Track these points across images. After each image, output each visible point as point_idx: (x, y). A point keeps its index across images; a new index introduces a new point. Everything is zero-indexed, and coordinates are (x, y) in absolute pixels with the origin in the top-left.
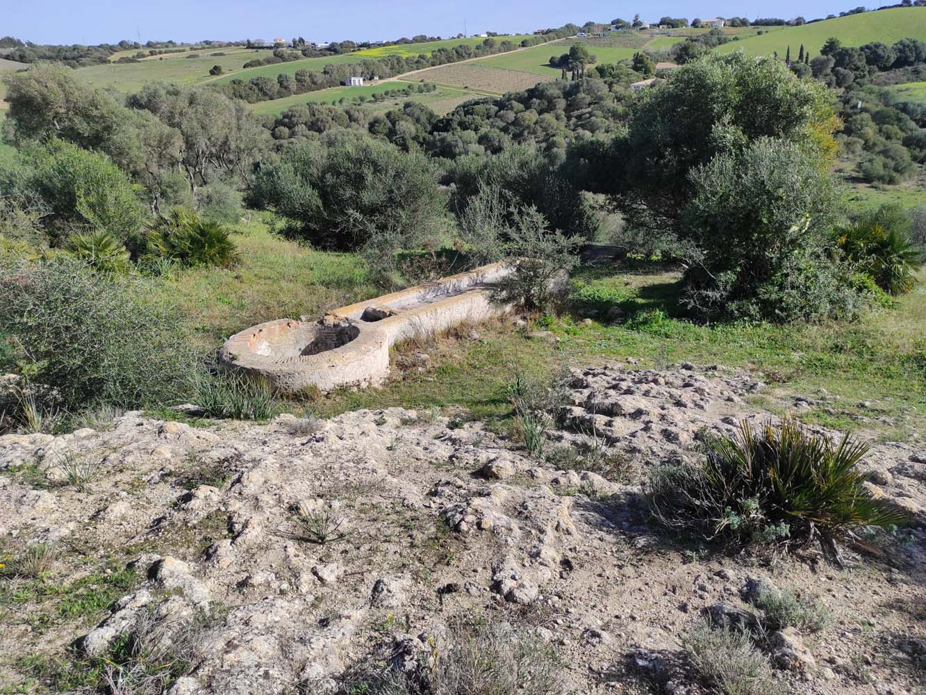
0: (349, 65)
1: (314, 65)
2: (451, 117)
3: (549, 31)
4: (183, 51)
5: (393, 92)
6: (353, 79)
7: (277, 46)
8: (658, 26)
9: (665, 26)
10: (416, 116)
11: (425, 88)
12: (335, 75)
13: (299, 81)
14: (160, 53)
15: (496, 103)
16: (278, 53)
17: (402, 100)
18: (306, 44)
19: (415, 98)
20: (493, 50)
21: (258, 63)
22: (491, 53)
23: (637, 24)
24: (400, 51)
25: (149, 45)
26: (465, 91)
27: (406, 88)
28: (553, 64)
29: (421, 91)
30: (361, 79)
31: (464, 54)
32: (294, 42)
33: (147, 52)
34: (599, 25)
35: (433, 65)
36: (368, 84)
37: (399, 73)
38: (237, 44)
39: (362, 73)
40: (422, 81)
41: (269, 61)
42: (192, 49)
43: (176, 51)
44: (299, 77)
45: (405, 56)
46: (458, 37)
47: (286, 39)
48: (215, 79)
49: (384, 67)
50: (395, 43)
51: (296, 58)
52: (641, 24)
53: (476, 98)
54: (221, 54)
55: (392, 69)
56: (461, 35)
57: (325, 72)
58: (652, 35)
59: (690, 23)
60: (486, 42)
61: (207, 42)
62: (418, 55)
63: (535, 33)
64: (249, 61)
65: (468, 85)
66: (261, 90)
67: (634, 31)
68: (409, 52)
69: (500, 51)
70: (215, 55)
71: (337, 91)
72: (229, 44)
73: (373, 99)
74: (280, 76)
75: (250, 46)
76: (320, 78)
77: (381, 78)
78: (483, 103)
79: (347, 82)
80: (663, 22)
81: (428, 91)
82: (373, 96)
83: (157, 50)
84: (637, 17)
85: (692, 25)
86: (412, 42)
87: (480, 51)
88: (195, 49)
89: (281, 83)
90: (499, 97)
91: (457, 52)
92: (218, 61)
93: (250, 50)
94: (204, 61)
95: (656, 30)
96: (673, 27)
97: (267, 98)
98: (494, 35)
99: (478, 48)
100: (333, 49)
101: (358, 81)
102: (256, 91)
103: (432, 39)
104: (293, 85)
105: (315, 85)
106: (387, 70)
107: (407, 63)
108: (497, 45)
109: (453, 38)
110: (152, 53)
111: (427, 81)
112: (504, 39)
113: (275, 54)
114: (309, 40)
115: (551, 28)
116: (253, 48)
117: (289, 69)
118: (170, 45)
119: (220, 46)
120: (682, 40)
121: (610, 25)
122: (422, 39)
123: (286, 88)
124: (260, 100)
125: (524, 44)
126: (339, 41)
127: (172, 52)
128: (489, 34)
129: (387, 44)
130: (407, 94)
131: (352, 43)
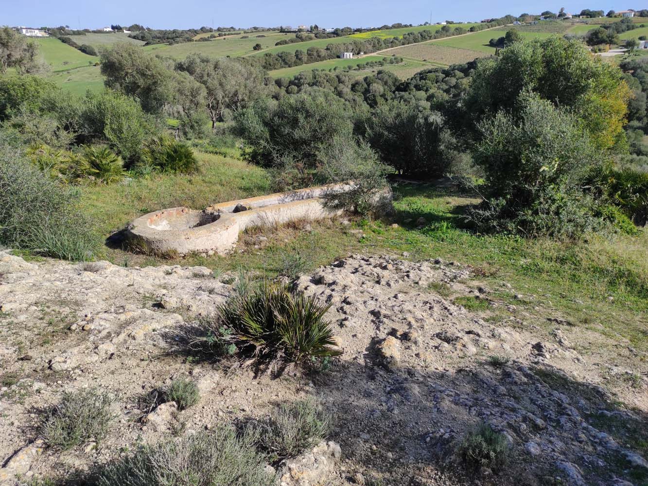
0: (344, 44)
1: (320, 44)
2: (409, 81)
3: (492, 20)
4: (240, 34)
5: (372, 63)
6: (345, 53)
7: (300, 30)
8: (579, 16)
9: (585, 17)
10: (385, 80)
11: (396, 61)
12: (334, 51)
13: (309, 55)
14: (225, 35)
15: (444, 72)
16: (299, 35)
17: (377, 69)
18: (319, 29)
19: (387, 68)
20: (448, 34)
21: (285, 42)
22: (447, 36)
23: (561, 15)
24: (381, 34)
25: (219, 30)
26: (424, 63)
27: (381, 60)
28: (492, 44)
29: (392, 62)
30: (351, 54)
31: (426, 37)
32: (311, 28)
33: (216, 34)
34: (530, 16)
35: (403, 44)
36: (356, 57)
37: (378, 50)
38: (274, 30)
39: (353, 49)
40: (394, 55)
41: (292, 41)
42: (245, 32)
43: (235, 34)
44: (309, 52)
45: (383, 38)
46: (425, 25)
47: (306, 26)
48: (257, 52)
49: (368, 46)
50: (379, 29)
51: (311, 39)
52: (565, 15)
53: (430, 67)
54: (263, 36)
55: (374, 46)
56: (427, 23)
57: (327, 49)
58: (573, 24)
59: (606, 13)
60: (444, 28)
61: (255, 28)
62: (393, 37)
63: (482, 22)
64: (278, 41)
65: (427, 59)
66: (284, 60)
67: (558, 20)
68: (389, 35)
69: (453, 35)
70: (259, 36)
71: (334, 62)
72: (269, 30)
73: (357, 68)
74: (297, 51)
75: (282, 30)
76: (323, 53)
77: (365, 53)
78: (434, 72)
79: (342, 56)
80: (584, 13)
81: (397, 62)
82: (358, 66)
83: (223, 33)
84: (562, 10)
85: (607, 15)
86: (391, 28)
87: (439, 34)
88: (247, 33)
89: (297, 56)
90: (446, 68)
91: (421, 35)
92: (260, 41)
93: (282, 33)
94: (251, 41)
95: (577, 20)
96: (591, 17)
97: (287, 66)
98: (451, 23)
99: (437, 32)
100: (336, 33)
101: (349, 55)
102: (280, 61)
103: (406, 26)
104: (305, 58)
105: (320, 58)
106: (370, 47)
107: (385, 43)
108: (452, 30)
109: (421, 25)
110: (220, 35)
111: (397, 56)
112: (457, 26)
113: (296, 36)
114: (321, 27)
115: (494, 18)
116: (283, 32)
117: (303, 47)
118: (232, 30)
119: (263, 31)
120: (597, 27)
121: (540, 16)
122: (399, 26)
123: (300, 59)
124: (282, 67)
125: (472, 30)
126: (341, 28)
127: (232, 34)
128: (448, 22)
129: (374, 29)
130: (381, 64)
131: (350, 29)
